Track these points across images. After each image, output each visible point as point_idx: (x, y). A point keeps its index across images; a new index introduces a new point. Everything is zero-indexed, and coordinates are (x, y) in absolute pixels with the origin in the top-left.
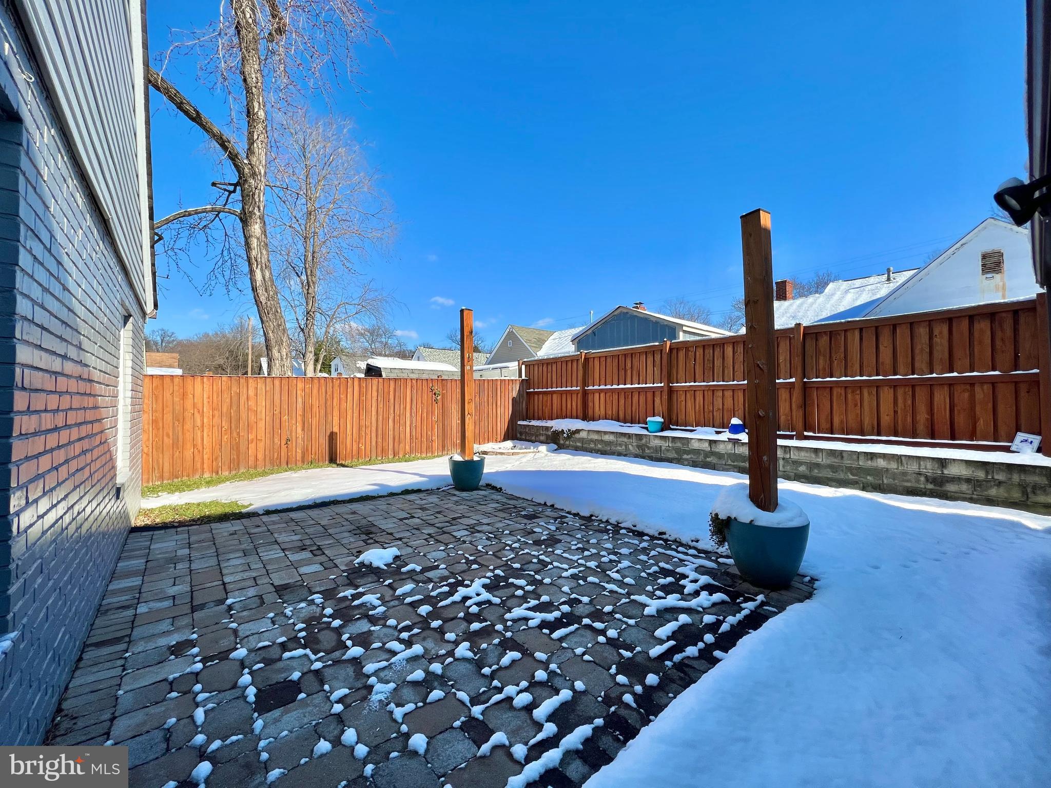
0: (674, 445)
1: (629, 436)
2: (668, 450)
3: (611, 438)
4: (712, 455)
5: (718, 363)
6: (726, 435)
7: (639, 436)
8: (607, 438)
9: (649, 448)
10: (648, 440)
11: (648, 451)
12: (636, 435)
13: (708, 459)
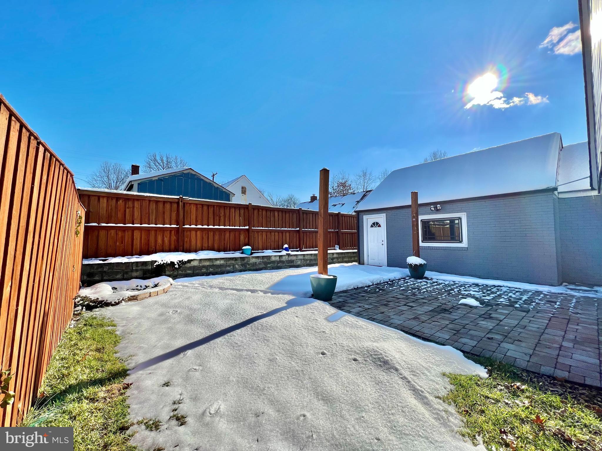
0: (263, 261)
1: (235, 259)
2: (260, 264)
3: (222, 262)
4: (281, 262)
5: (272, 219)
6: (284, 253)
7: (242, 259)
8: (218, 262)
9: (249, 264)
10: (248, 260)
11: (249, 266)
12: (241, 258)
13: (279, 265)
